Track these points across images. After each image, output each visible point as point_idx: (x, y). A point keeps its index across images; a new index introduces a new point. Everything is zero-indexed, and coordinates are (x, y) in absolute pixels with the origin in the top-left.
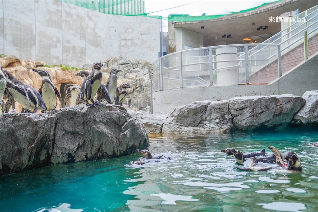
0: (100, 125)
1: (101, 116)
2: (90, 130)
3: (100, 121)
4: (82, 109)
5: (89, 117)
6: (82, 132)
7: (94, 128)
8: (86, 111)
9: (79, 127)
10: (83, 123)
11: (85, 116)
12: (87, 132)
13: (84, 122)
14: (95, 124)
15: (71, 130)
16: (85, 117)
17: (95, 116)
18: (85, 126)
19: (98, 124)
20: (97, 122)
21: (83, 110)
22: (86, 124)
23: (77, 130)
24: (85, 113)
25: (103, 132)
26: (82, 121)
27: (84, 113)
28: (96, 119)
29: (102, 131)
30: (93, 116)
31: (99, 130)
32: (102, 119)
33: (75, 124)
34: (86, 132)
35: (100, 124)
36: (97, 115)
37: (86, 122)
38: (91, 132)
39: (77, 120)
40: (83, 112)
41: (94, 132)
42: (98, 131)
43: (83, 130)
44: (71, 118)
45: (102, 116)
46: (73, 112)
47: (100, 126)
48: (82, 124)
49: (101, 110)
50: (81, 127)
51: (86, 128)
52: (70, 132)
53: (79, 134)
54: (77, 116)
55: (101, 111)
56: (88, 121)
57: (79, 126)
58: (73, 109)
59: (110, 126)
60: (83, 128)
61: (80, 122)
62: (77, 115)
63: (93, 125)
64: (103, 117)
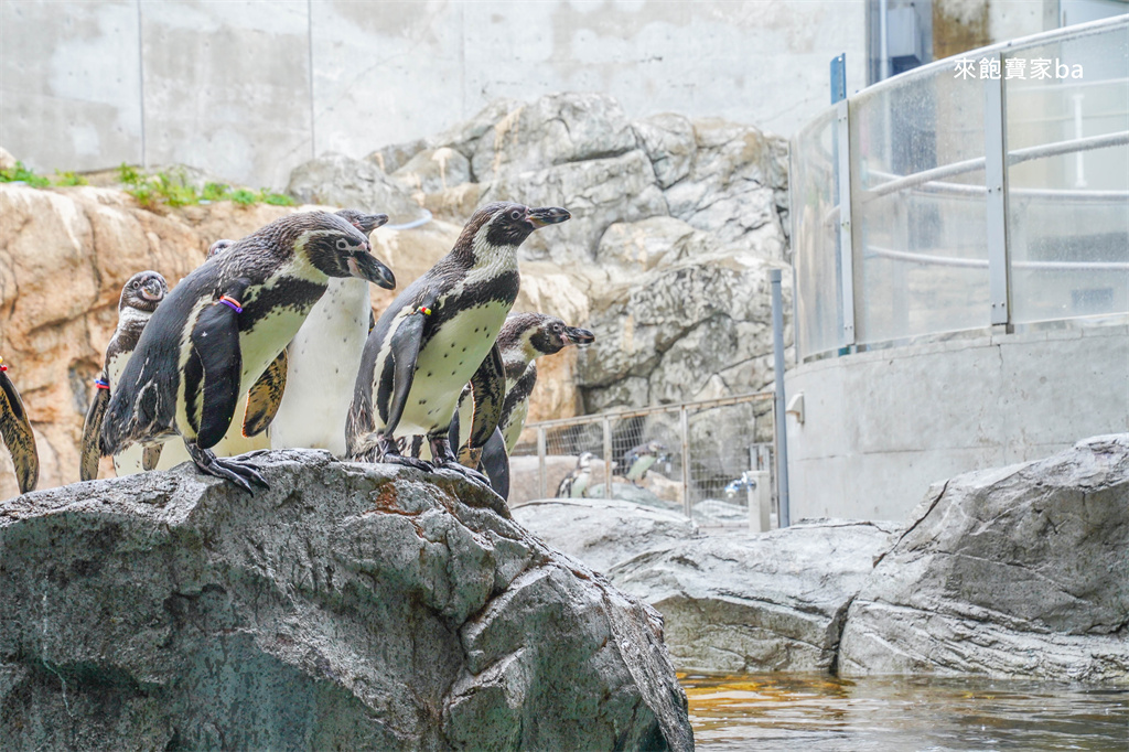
0: (294, 620)
1: (303, 554)
2: (220, 656)
3: (300, 590)
4: (162, 500)
5: (213, 559)
6: (156, 673)
7: (251, 637)
8: (192, 517)
9: (140, 636)
10: (172, 605)
11: (184, 552)
12: (201, 669)
13: (176, 594)
14: (256, 608)
15: (79, 654)
16: (184, 562)
17: (260, 548)
18: (180, 626)
19: (278, 609)
20: (277, 596)
21: (171, 505)
22: (192, 608)
23: (126, 654)
24: (180, 528)
25: (322, 666)
26: (159, 593)
27: (176, 533)
28: (271, 573)
29: (312, 662)
30: (247, 552)
31: (293, 655)
32: (316, 576)
33: (106, 612)
34: (190, 668)
35: (299, 609)
36: (280, 541)
37: (192, 598)
38: (227, 669)
39: (121, 580)
40: (170, 520)
41: (254, 668)
42: (278, 661)
43: (164, 660)
44: (82, 568)
45: (311, 554)
46: (94, 522)
47: (295, 626)
48: (160, 610)
49: (310, 509)
50: (150, 632)
51: (188, 645)
52: (69, 669)
53: (135, 684)
54: (125, 554)
55: (306, 517)
56: (205, 589)
57: (137, 627)
58: (92, 502)
59: (380, 626)
60: (168, 644)
61: (141, 595)
62: (121, 547)
63: (240, 622)
64: (324, 562)
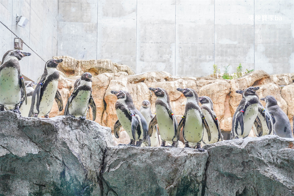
0: (268, 168)
1: (270, 156)
2: (253, 174)
3: (270, 163)
4: (240, 144)
5: (250, 155)
6: (241, 176)
7: (259, 171)
8: (245, 147)
9: (237, 169)
10: (243, 163)
11: (244, 154)
12: (249, 176)
13: (244, 161)
14: (260, 165)
15: (227, 171)
16: (245, 156)
17: (260, 154)
18: (245, 167)
19: (265, 166)
20: (264, 163)
21: (242, 145)
22: (247, 164)
23: (235, 172)
24: (243, 149)
25: (275, 178)
26: (240, 161)
27: (243, 150)
28: (263, 159)
29: (272, 177)
30: (257, 154)
31: (268, 175)
32: (274, 160)
33: (231, 164)
34: (247, 176)
35: (270, 166)
36: (265, 153)
37: (246, 162)
38: (255, 176)
39: (234, 158)
40: (241, 148)
41: (260, 177)
42: (265, 176)
43: (242, 174)
44: (227, 155)
45: (273, 155)
46: (228, 148)
47: (269, 170)
48: (241, 164)
49: (272, 147)
50: (239, 168)
51: (246, 171)
52: (226, 173)
53: (237, 177)
54: (234, 153)
55: (271, 148)
56: (249, 161)
57: (237, 167)
58: (228, 144)
60: (243, 170)
61: (237, 161)
62: (233, 152)
63: (256, 168)
64: (275, 157)
